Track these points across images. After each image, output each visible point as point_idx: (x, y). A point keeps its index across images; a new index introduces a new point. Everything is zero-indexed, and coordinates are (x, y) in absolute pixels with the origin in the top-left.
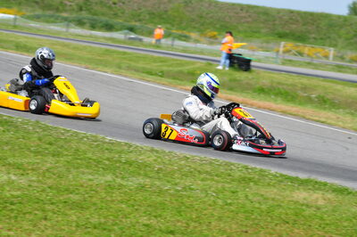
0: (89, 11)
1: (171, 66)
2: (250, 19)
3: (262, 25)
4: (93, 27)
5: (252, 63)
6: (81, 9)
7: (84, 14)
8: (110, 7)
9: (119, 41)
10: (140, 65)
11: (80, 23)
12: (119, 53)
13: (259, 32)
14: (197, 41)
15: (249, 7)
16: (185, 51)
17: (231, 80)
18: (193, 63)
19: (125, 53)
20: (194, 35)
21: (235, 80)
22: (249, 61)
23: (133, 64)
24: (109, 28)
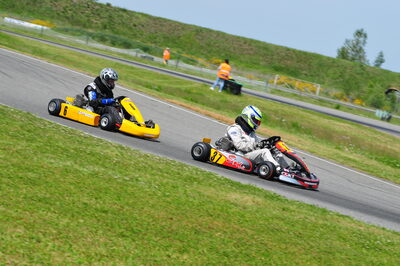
0: (112, 29)
1: (171, 83)
2: (251, 52)
3: (261, 58)
4: (113, 44)
5: (243, 89)
6: (105, 27)
7: (107, 32)
8: (130, 28)
9: (131, 58)
10: (144, 79)
11: (102, 39)
12: (127, 67)
13: (258, 64)
14: (202, 66)
15: (252, 40)
16: (186, 72)
17: (222, 101)
18: (191, 84)
19: (132, 68)
20: (201, 60)
21: (226, 102)
22: (240, 86)
23: (138, 78)
24: (127, 46)
